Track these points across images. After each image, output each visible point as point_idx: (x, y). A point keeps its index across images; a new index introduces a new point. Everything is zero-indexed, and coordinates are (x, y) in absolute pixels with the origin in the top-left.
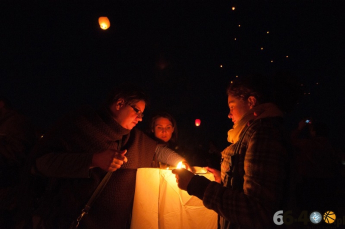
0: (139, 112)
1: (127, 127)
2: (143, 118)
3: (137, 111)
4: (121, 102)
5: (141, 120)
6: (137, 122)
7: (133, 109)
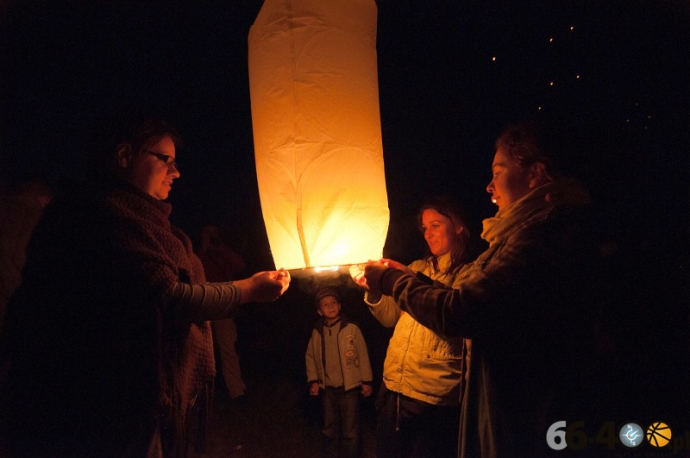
0: (170, 160)
1: (158, 196)
2: (179, 170)
3: (165, 158)
4: (124, 150)
5: (178, 175)
6: (171, 182)
7: (155, 158)
